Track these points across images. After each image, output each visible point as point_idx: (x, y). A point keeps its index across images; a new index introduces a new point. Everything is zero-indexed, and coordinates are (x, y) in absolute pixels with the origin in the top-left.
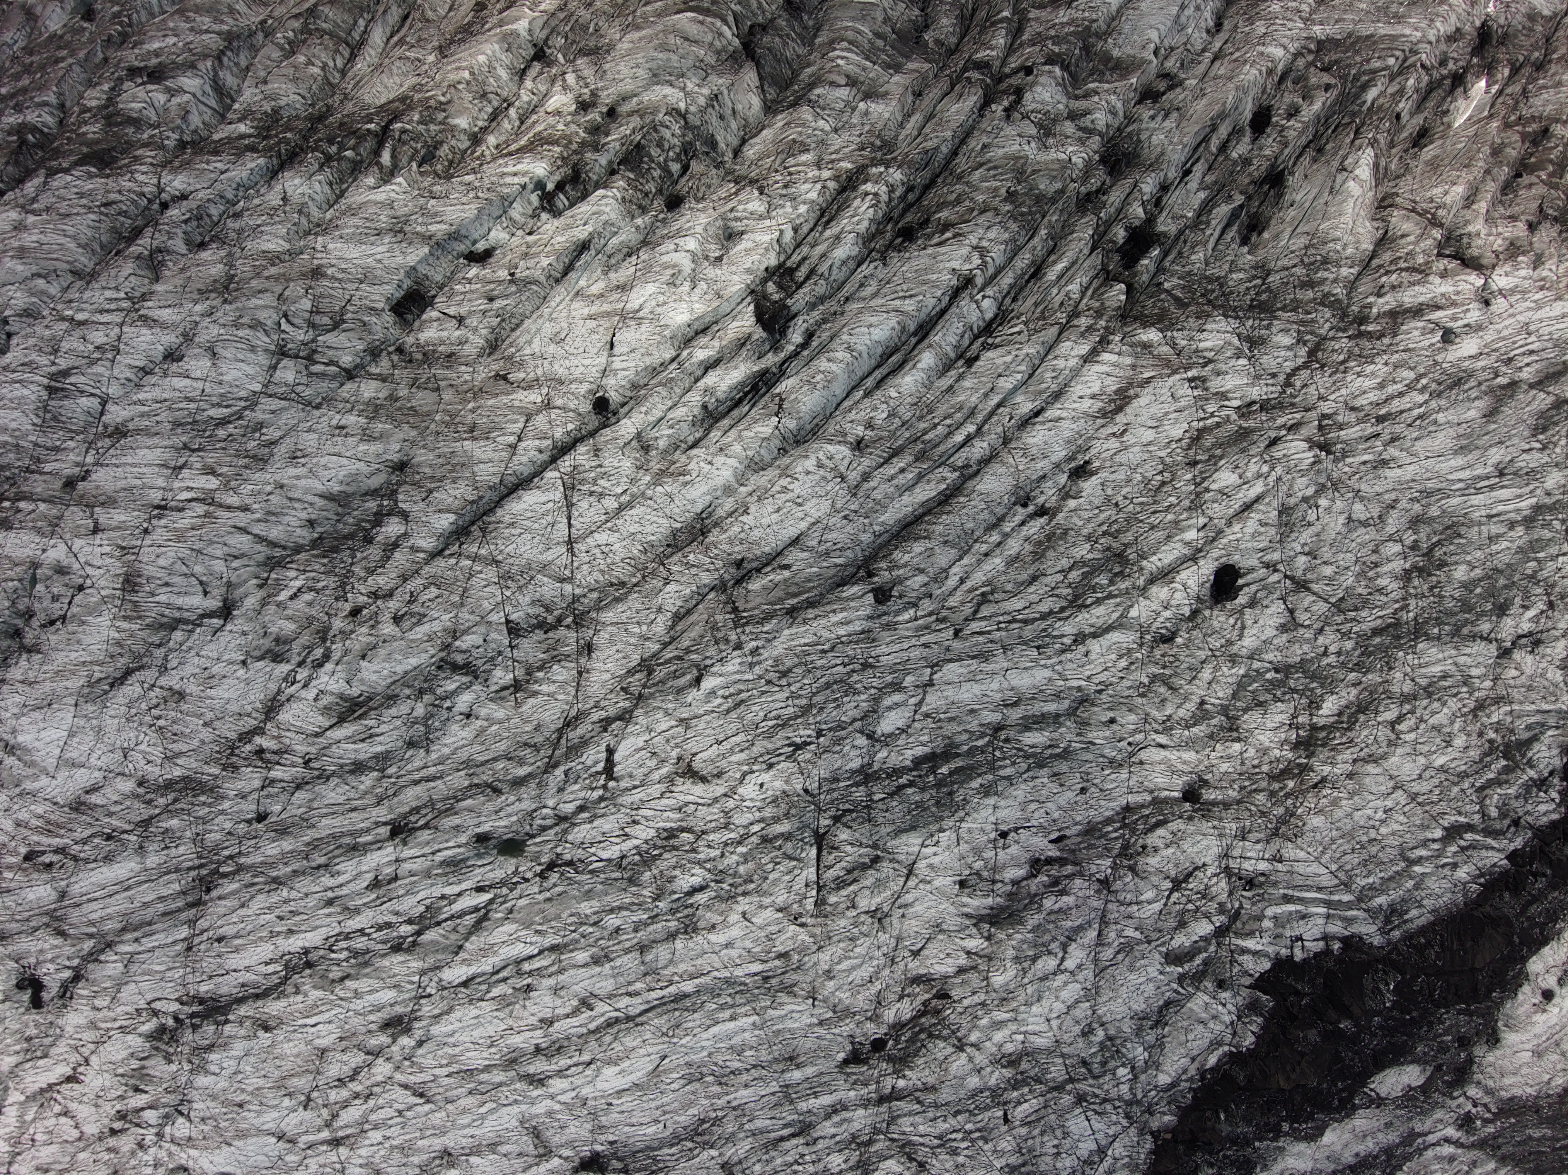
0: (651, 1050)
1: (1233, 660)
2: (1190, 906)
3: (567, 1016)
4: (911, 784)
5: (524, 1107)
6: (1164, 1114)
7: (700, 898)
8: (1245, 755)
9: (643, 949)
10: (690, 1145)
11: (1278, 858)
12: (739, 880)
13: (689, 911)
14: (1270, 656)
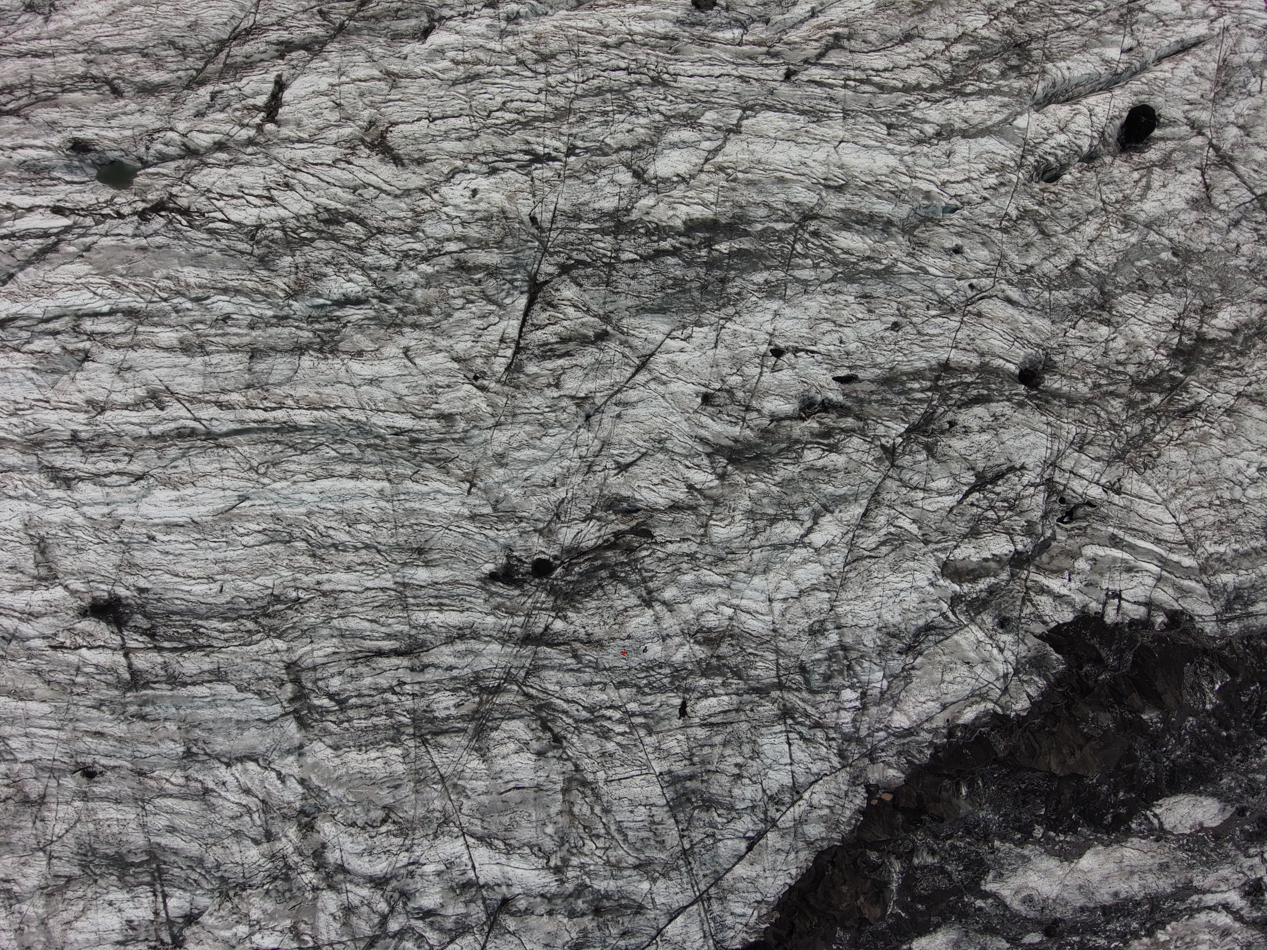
0: (228, 483)
1: (1127, 222)
2: (990, 514)
3: (126, 407)
4: (675, 252)
5: (34, 507)
6: (889, 765)
7: (353, 314)
8: (1112, 345)
9: (255, 353)
10: (250, 625)
11: (1115, 488)
12: (412, 307)
13: (333, 325)
14: (1171, 232)
